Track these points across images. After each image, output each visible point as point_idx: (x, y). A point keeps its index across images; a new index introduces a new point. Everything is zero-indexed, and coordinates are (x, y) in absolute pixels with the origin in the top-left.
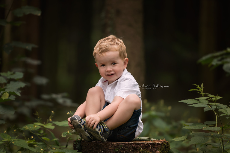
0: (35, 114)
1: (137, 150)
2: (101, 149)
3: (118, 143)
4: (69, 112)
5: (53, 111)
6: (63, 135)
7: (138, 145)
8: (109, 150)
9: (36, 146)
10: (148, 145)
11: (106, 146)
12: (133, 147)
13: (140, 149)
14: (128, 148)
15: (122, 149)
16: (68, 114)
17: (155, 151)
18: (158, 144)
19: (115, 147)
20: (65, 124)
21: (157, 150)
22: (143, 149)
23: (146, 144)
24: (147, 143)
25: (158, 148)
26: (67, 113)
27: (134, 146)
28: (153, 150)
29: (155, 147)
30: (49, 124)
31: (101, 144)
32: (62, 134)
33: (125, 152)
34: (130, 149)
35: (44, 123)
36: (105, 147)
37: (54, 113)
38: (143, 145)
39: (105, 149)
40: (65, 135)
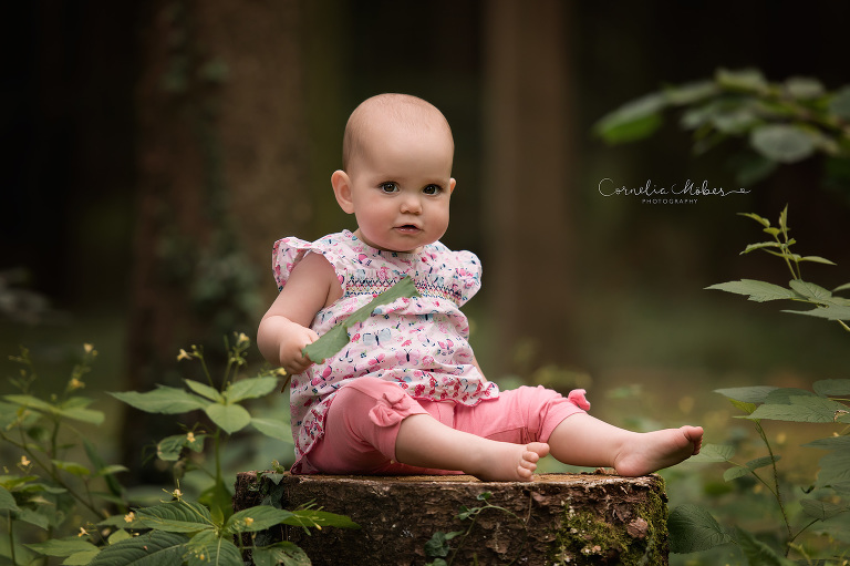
0: (19, 359)
1: (554, 515)
2: (387, 516)
3: (466, 488)
4: (187, 351)
5: (89, 343)
6: (163, 451)
7: (559, 493)
8: (423, 518)
9: (39, 500)
10: (600, 496)
11: (409, 499)
12: (535, 502)
13: (563, 513)
14: (512, 507)
15: (488, 514)
16: (184, 359)
17: (628, 520)
18: (636, 488)
19: (454, 503)
20: (168, 402)
21: (634, 516)
22: (576, 510)
23: (591, 489)
24: (593, 485)
25: (636, 504)
26: (179, 353)
27: (539, 498)
28: (619, 516)
29: (624, 503)
30: (75, 400)
31: (385, 493)
32: (159, 447)
33: (498, 525)
34: (522, 513)
35: (54, 397)
36: (406, 504)
37: (95, 353)
38: (577, 494)
39: (405, 513)
40: (173, 451)
